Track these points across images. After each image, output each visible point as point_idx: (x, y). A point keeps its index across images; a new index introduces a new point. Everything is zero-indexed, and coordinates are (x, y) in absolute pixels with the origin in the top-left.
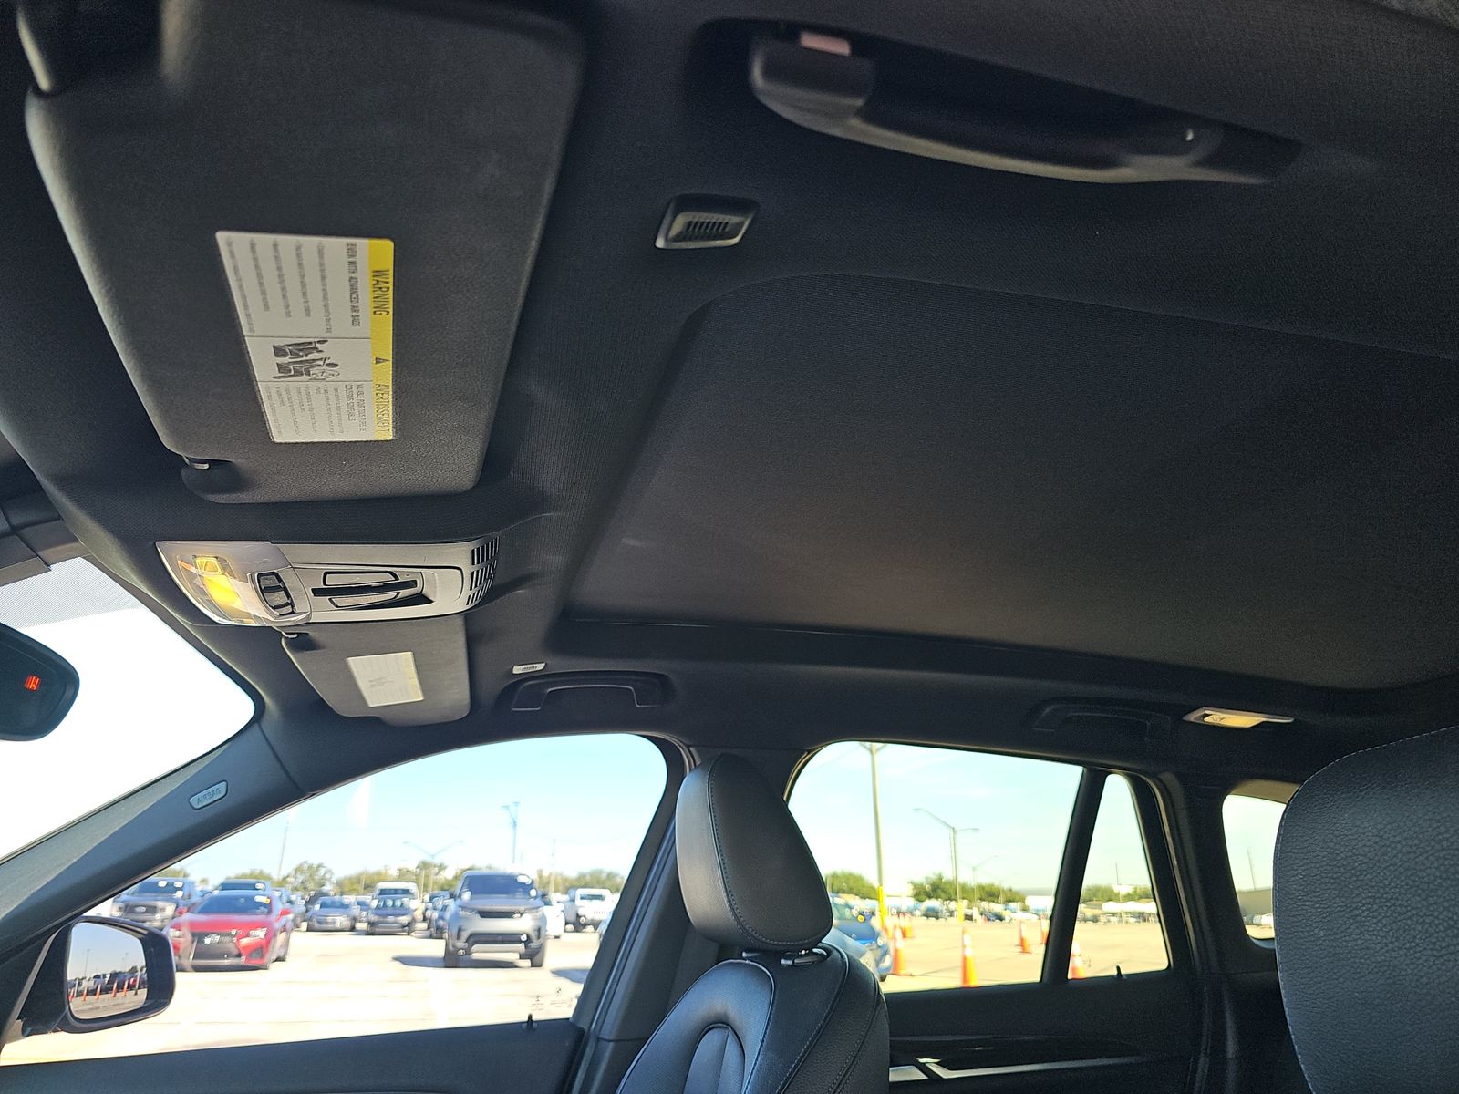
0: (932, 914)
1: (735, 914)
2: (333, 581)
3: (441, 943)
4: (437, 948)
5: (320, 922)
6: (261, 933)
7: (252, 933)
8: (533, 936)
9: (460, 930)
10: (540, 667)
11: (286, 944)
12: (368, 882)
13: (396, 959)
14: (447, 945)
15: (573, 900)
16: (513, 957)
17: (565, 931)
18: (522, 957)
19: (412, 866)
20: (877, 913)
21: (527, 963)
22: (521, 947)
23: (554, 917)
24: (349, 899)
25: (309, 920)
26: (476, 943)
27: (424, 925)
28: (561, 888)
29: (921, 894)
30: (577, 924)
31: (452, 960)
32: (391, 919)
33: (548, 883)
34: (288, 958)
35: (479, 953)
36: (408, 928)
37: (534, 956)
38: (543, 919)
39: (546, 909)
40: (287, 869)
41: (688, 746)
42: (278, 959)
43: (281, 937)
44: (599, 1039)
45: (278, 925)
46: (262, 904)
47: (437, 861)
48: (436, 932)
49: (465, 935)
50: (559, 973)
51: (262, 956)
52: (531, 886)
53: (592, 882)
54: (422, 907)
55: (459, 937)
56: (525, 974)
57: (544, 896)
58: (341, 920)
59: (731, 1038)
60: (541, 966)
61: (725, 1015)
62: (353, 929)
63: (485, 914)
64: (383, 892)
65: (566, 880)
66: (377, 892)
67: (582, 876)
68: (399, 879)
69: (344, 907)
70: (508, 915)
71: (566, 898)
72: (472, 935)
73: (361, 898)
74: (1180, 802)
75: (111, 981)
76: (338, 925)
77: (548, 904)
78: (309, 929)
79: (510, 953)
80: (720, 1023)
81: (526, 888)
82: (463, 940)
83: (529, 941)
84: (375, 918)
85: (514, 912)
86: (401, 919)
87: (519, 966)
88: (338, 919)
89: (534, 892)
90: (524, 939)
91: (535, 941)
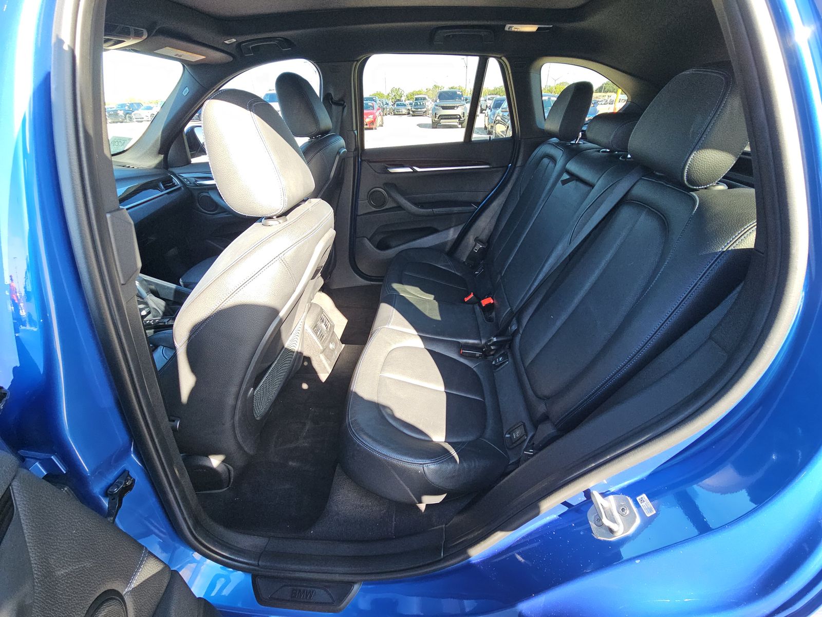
3: (431, 119)
4: (430, 121)
5: (397, 112)
6: (371, 116)
7: (369, 117)
8: (462, 116)
9: (436, 114)
11: (382, 120)
12: (411, 95)
14: (433, 120)
16: (456, 124)
18: (458, 124)
21: (460, 126)
22: (457, 120)
25: (394, 111)
26: (441, 119)
31: (434, 125)
32: (419, 110)
34: (384, 125)
35: (443, 122)
36: (424, 113)
37: (462, 123)
38: (465, 109)
40: (389, 91)
42: (379, 126)
43: (379, 118)
46: (371, 106)
49: (438, 116)
51: (374, 125)
55: (435, 117)
62: (409, 114)
63: (444, 108)
64: (417, 99)
66: (414, 99)
68: (421, 94)
69: (405, 105)
70: (452, 108)
72: (440, 116)
73: (410, 102)
76: (404, 113)
78: (394, 115)
79: (454, 122)
81: (460, 97)
82: (437, 118)
83: (460, 117)
84: (414, 110)
85: (455, 107)
86: (422, 110)
87: (458, 128)
88: (403, 110)
89: (462, 98)
90: (458, 116)
91: (462, 117)
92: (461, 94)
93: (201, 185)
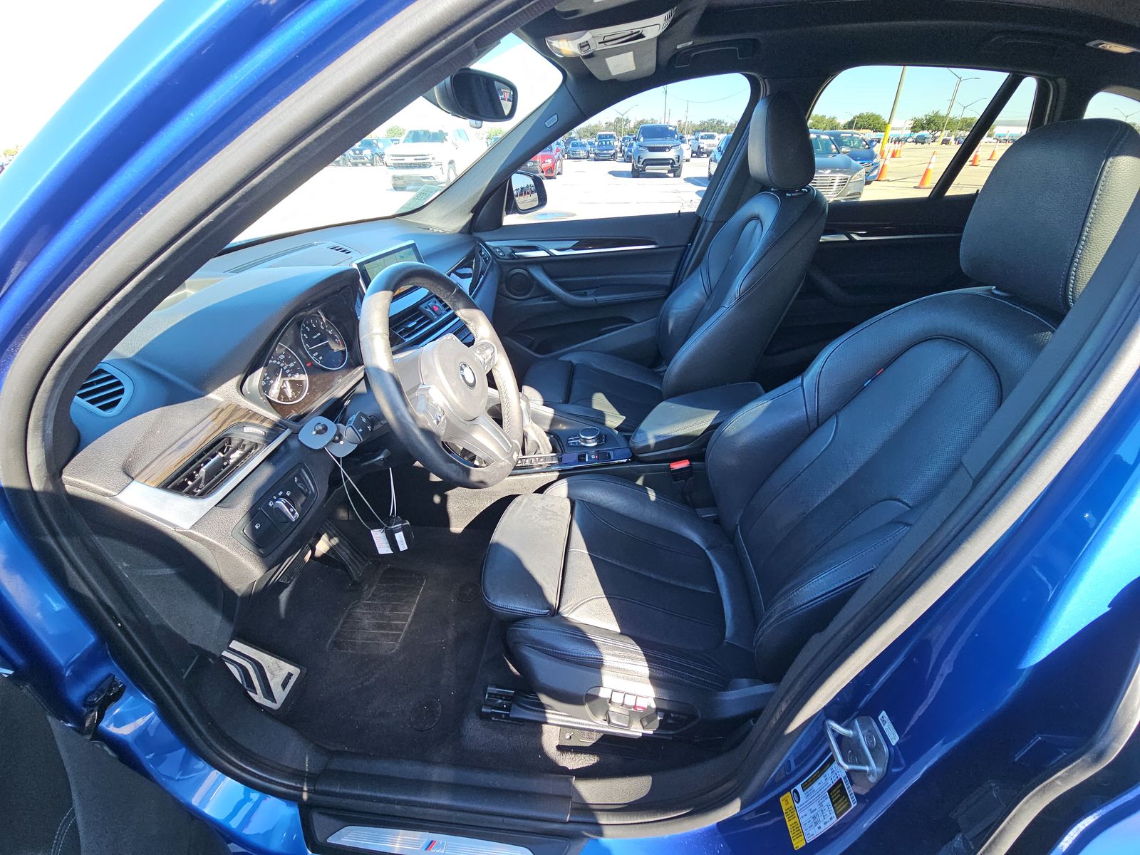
0: (921, 141)
1: (769, 175)
2: (606, 39)
3: (631, 164)
4: (628, 167)
5: (573, 154)
6: (550, 161)
7: (546, 161)
8: (676, 160)
9: (639, 158)
10: (690, 43)
11: (561, 166)
12: (592, 132)
13: (610, 173)
14: (633, 165)
15: (697, 139)
16: (665, 172)
17: (692, 157)
18: (669, 172)
19: (612, 121)
20: (881, 141)
21: (672, 175)
22: (669, 167)
23: (686, 151)
24: (584, 141)
25: (568, 153)
26: (647, 165)
27: (621, 155)
28: (691, 132)
29: (918, 126)
30: (698, 153)
31: (636, 173)
32: (605, 152)
33: (684, 129)
34: (563, 173)
35: (649, 169)
36: (614, 157)
37: (676, 171)
38: (681, 150)
39: (683, 146)
41: (764, 79)
42: (559, 174)
43: (558, 163)
44: (706, 221)
45: (556, 157)
47: (625, 117)
48: (628, 159)
49: (642, 160)
50: (688, 180)
51: (552, 172)
52: (675, 132)
53: (708, 128)
54: (619, 145)
55: (639, 162)
56: (671, 181)
57: (681, 138)
58: (583, 153)
59: (759, 225)
60: (679, 177)
61: (758, 215)
62: (588, 157)
63: (652, 149)
64: (600, 137)
65: (694, 126)
66: (597, 137)
67: (703, 123)
68: (607, 129)
69: (584, 146)
70: (662, 149)
71: (693, 137)
72: (645, 160)
73: (590, 140)
74: (1062, 97)
75: (521, 191)
76: (581, 156)
77: (683, 142)
79: (664, 170)
80: (756, 218)
81: (672, 134)
82: (641, 163)
83: (674, 163)
84: (598, 152)
85: (666, 148)
86: (610, 152)
87: (668, 177)
88: (581, 152)
89: (676, 136)
90: (671, 161)
91: (677, 163)
92: (674, 129)
93: (519, 257)
